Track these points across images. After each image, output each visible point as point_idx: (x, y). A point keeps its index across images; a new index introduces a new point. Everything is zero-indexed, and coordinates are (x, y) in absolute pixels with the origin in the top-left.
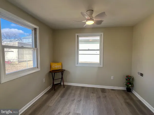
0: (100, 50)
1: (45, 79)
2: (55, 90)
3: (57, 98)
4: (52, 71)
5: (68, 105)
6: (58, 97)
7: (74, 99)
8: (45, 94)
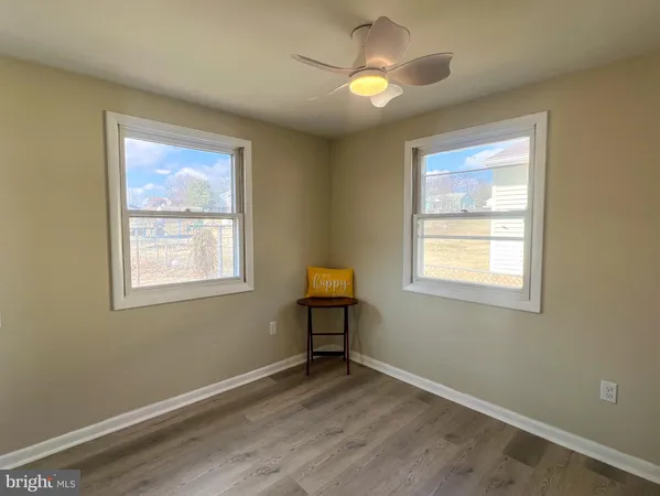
0: (528, 214)
1: (278, 324)
2: (308, 374)
3: (291, 402)
4: (313, 298)
5: (298, 443)
6: (296, 401)
7: (342, 432)
8: (271, 377)
